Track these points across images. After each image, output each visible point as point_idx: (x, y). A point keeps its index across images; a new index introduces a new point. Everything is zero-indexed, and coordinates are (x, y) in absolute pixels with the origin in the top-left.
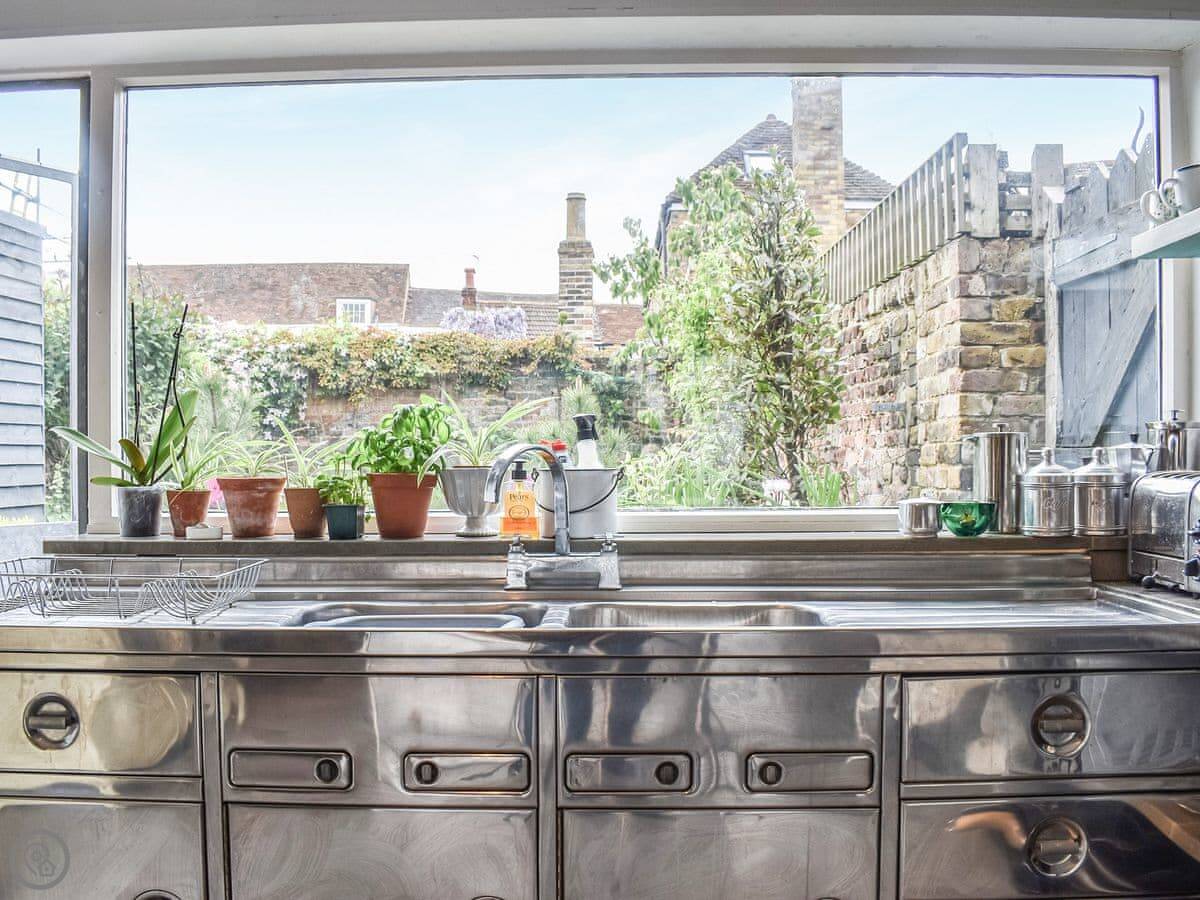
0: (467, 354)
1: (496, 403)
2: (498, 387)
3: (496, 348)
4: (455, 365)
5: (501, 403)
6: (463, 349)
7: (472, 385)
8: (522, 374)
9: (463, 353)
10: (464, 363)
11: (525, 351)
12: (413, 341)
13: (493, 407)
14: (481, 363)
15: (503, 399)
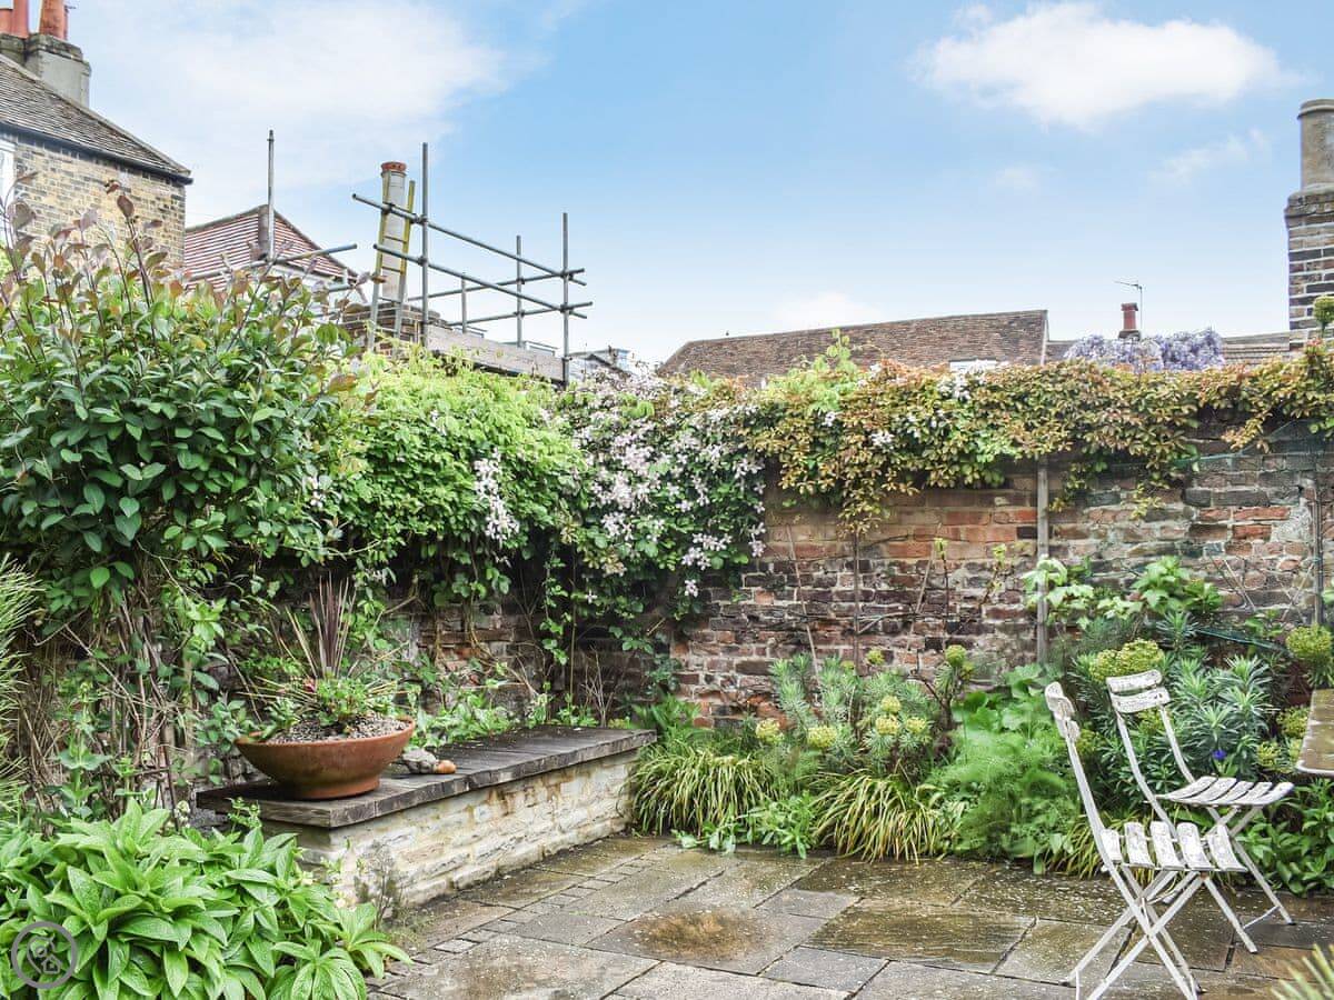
0: (1095, 409)
1: (1163, 514)
2: (1168, 479)
3: (1164, 391)
4: (1064, 434)
5: (1175, 516)
6: (1082, 396)
7: (1107, 477)
8: (1226, 448)
9: (1084, 406)
10: (1090, 428)
11: (1234, 391)
12: (972, 386)
13: (1156, 525)
14: (1127, 426)
15: (1179, 506)
